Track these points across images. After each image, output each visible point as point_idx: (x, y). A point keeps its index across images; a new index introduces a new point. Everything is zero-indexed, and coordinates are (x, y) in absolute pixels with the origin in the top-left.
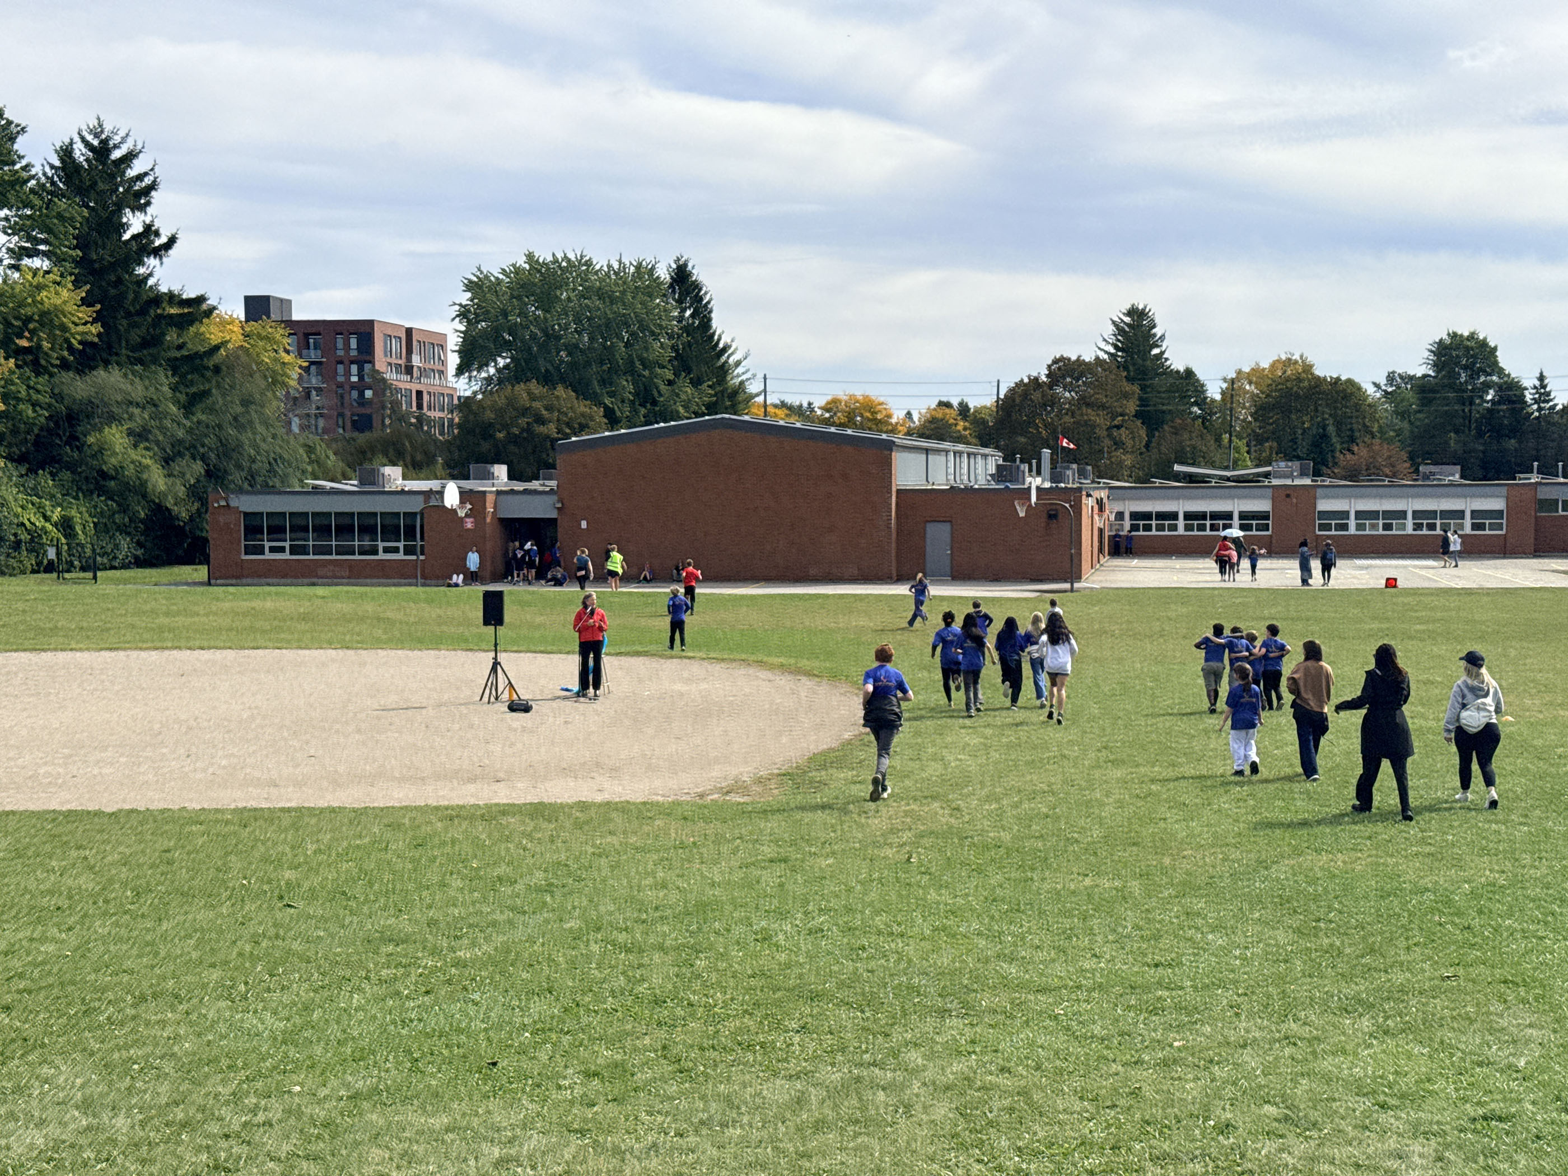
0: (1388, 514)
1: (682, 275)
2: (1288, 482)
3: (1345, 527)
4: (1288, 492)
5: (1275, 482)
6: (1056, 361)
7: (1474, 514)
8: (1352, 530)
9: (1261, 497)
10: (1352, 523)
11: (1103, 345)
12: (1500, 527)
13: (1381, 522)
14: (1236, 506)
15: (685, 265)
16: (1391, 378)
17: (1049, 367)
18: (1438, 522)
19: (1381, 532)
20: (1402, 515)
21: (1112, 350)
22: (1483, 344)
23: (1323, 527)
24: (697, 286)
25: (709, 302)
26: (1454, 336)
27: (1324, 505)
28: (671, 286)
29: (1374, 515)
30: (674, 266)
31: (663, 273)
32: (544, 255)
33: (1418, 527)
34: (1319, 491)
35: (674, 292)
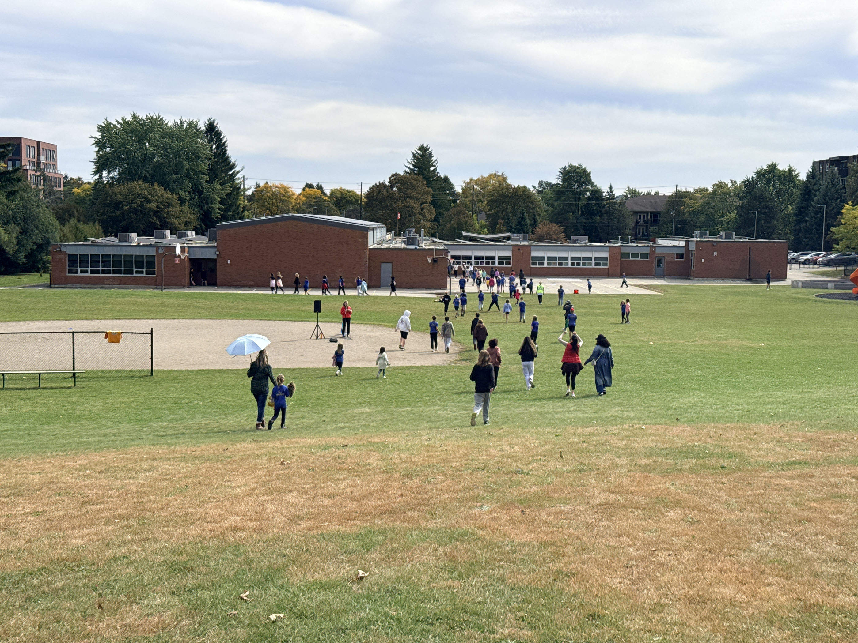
0: (561, 258)
1: (211, 128)
2: (518, 243)
3: (542, 264)
4: (519, 248)
5: (513, 243)
6: (393, 176)
7: (596, 259)
8: (546, 265)
9: (508, 250)
10: (546, 262)
11: (408, 165)
12: (606, 265)
13: (558, 262)
14: (497, 254)
15: (213, 122)
16: (540, 184)
17: (390, 178)
18: (581, 262)
19: (558, 266)
20: (566, 259)
21: (412, 167)
22: (585, 171)
23: (534, 264)
24: (219, 134)
25: (225, 142)
26: (571, 166)
27: (534, 254)
28: (206, 133)
29: (554, 258)
30: (207, 123)
31: (202, 126)
32: (142, 115)
33: (573, 264)
34: (532, 248)
35: (207, 135)
